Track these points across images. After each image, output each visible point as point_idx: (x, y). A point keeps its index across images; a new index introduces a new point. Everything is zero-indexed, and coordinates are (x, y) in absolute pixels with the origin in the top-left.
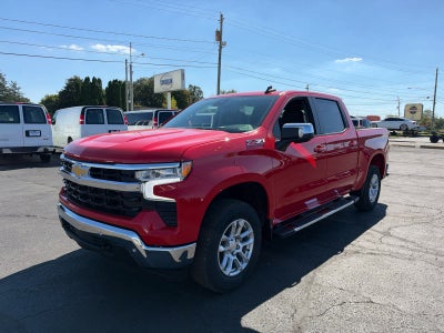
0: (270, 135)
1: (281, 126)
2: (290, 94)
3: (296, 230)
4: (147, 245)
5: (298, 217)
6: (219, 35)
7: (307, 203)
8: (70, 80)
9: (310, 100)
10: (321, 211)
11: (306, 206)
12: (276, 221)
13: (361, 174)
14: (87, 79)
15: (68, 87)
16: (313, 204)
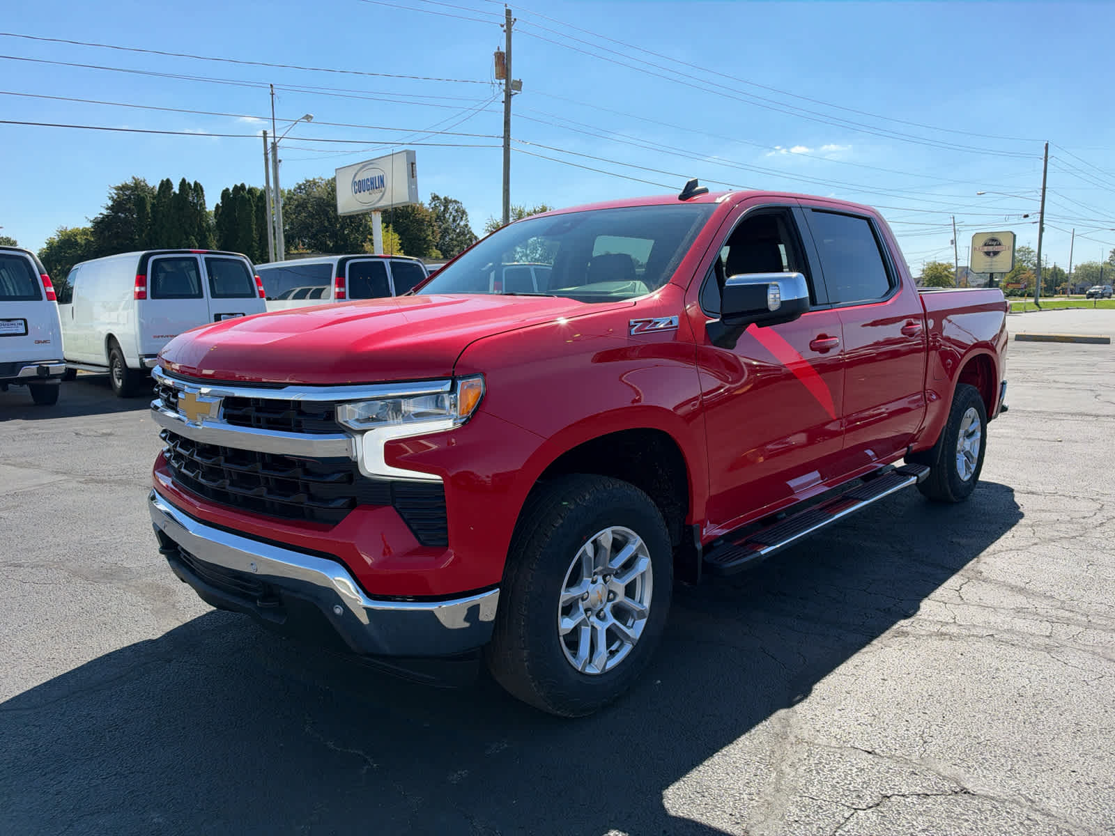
0: (692, 309)
1: (721, 282)
2: (742, 199)
3: (765, 551)
4: (370, 595)
5: (771, 520)
6: (503, 62)
7: (792, 483)
8: (123, 188)
9: (797, 214)
10: (829, 504)
11: (791, 491)
12: (712, 531)
13: (934, 408)
14: (166, 185)
15: (118, 206)
16: (808, 486)
